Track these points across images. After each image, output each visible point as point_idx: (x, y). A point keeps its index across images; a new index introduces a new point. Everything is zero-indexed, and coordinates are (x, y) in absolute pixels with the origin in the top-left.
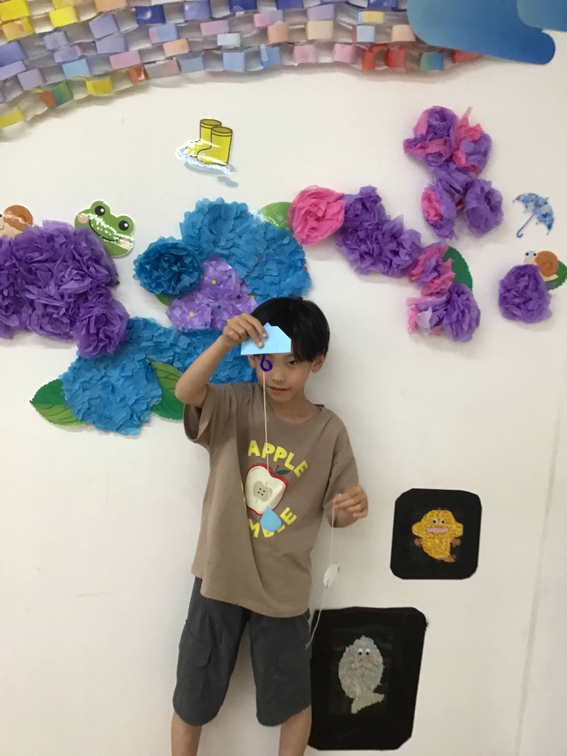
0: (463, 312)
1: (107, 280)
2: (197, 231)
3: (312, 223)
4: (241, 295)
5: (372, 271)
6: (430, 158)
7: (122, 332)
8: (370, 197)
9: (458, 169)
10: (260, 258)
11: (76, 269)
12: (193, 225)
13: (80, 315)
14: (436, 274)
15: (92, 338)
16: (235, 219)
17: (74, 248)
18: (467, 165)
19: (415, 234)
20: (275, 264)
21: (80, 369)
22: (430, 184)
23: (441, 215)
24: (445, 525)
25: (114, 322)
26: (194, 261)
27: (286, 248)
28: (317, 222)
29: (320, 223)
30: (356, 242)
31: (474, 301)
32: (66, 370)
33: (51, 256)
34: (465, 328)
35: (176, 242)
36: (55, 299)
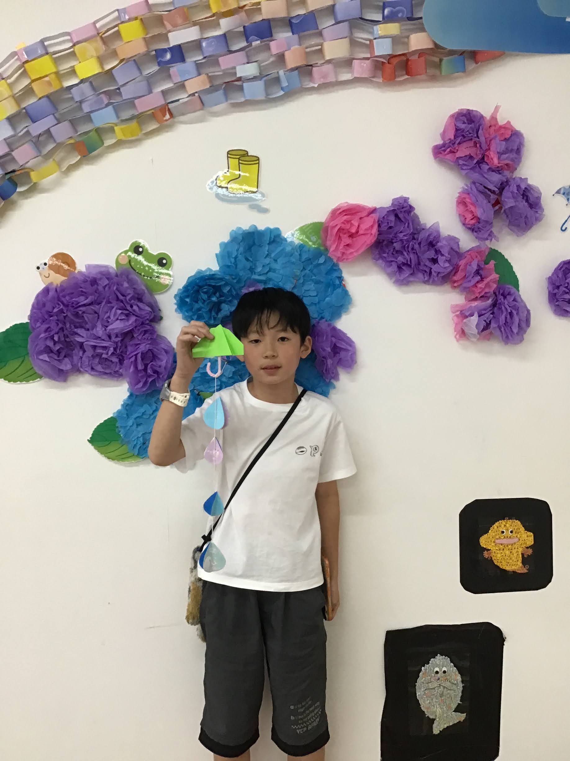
0: (511, 314)
1: (150, 316)
2: (233, 260)
3: (346, 240)
5: (411, 282)
6: (461, 162)
7: (169, 365)
8: (402, 208)
9: (490, 169)
10: (297, 280)
11: (120, 309)
12: (229, 255)
13: (128, 353)
14: (478, 278)
15: (140, 375)
16: (268, 244)
17: (117, 289)
18: (500, 165)
19: (453, 240)
20: (313, 285)
21: (132, 405)
22: (463, 188)
23: (479, 218)
24: (514, 535)
25: (160, 356)
26: (233, 290)
27: (322, 267)
28: (351, 238)
29: (354, 239)
30: (393, 254)
31: (522, 301)
32: (119, 407)
33: (96, 299)
34: (515, 330)
35: (213, 273)
36: (103, 340)
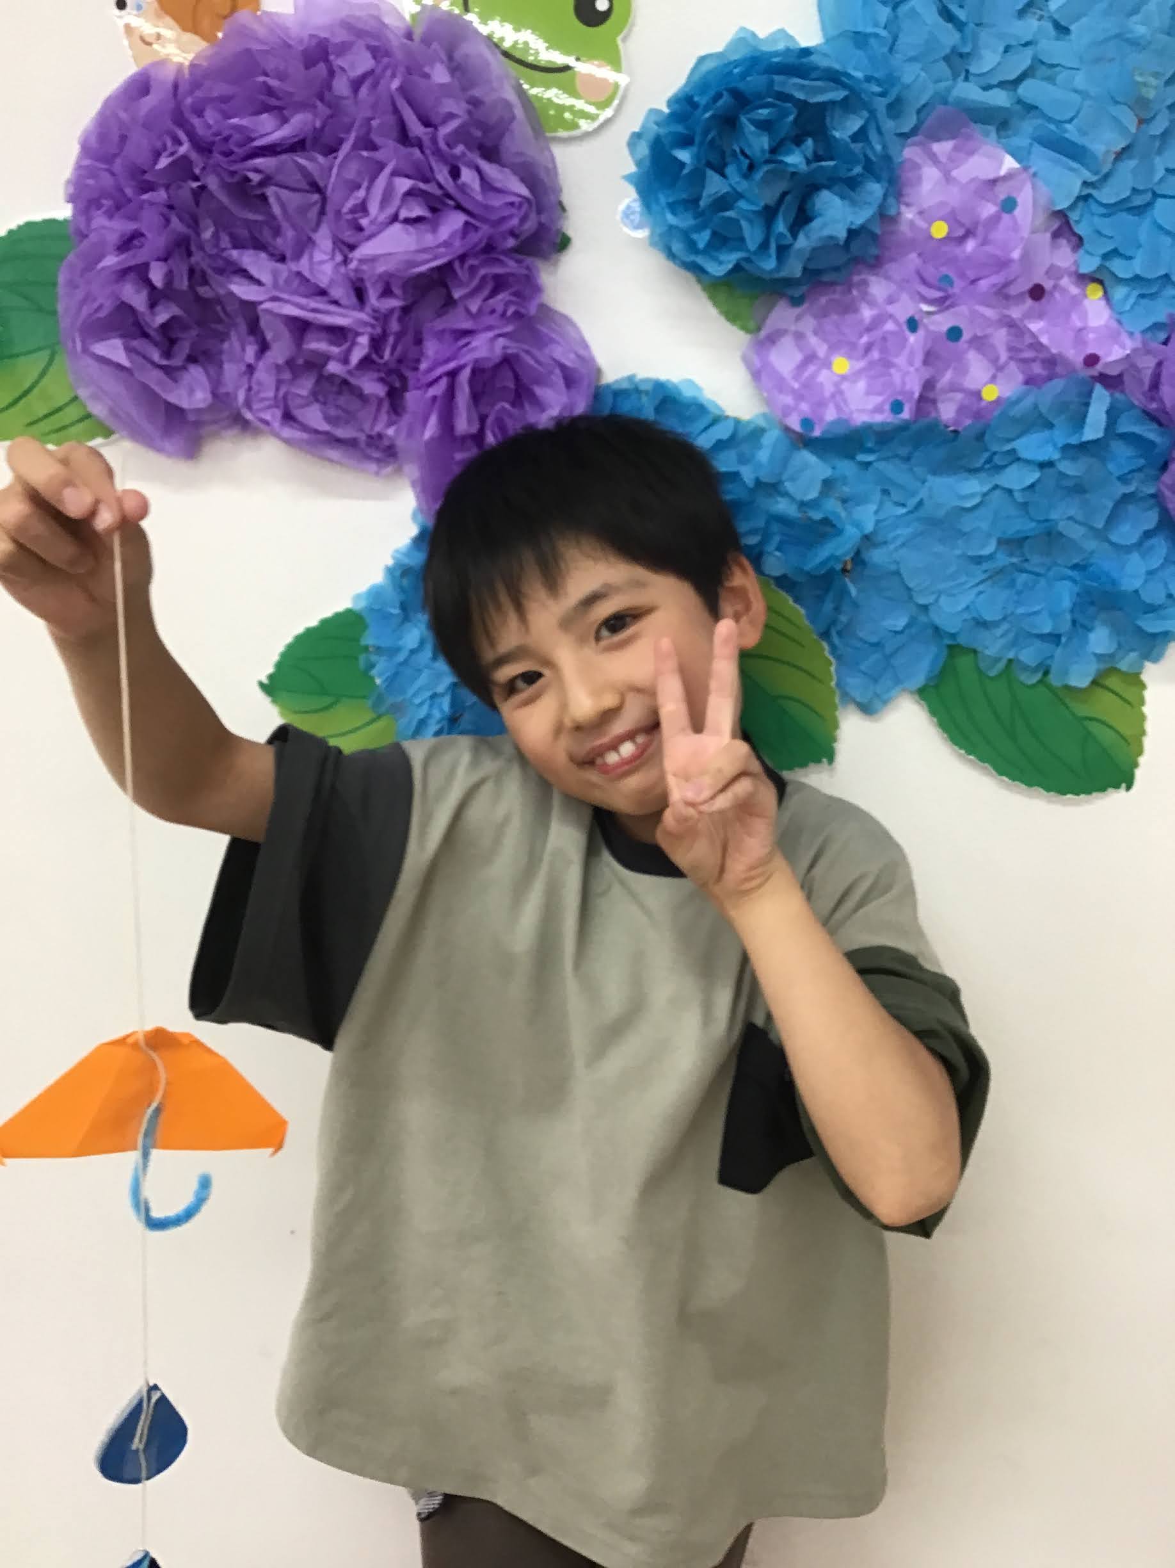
4: (1048, 285)
10: (1141, 120)
13: (423, 366)
25: (542, 390)
26: (873, 134)
32: (377, 577)
33: (318, 124)
35: (801, 49)
36: (336, 303)
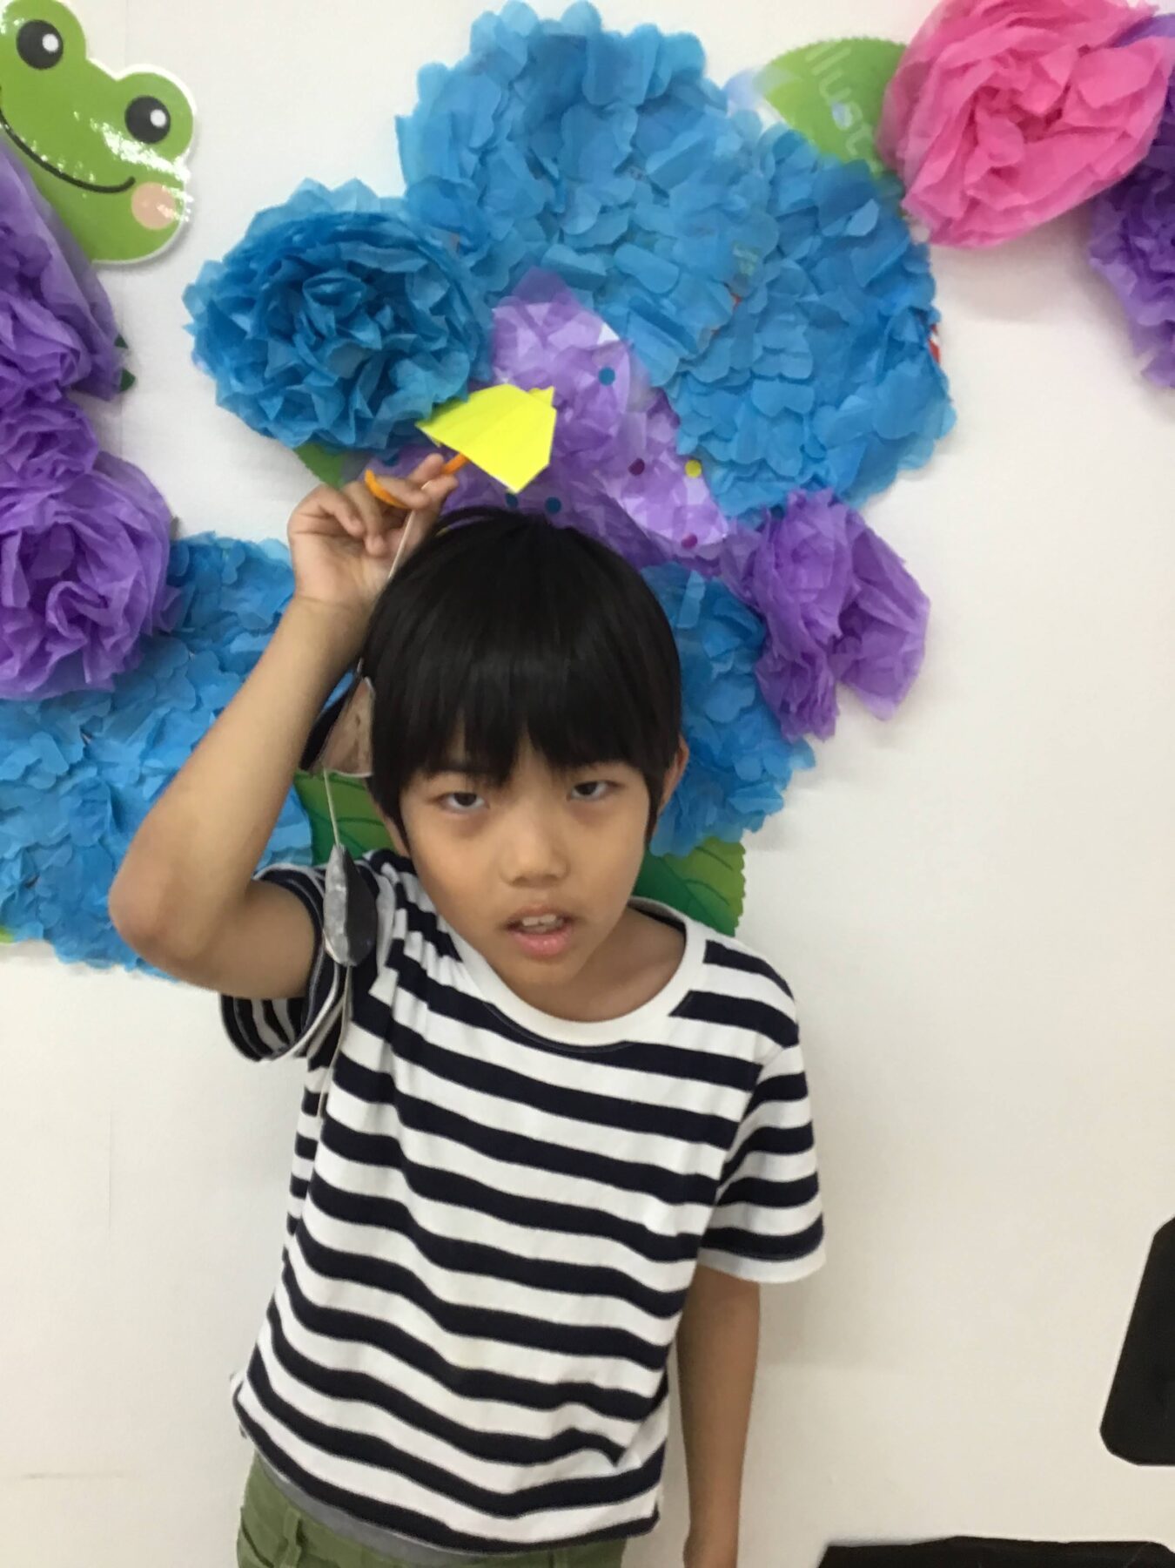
1: (70, 370)
2: (471, 160)
4: (647, 460)
7: (146, 601)
10: (739, 299)
12: (457, 131)
15: (11, 628)
20: (801, 329)
25: (108, 557)
26: (457, 304)
27: (856, 253)
28: (1021, 139)
29: (1038, 147)
35: (376, 209)
